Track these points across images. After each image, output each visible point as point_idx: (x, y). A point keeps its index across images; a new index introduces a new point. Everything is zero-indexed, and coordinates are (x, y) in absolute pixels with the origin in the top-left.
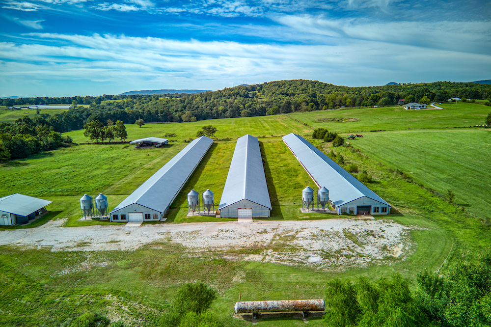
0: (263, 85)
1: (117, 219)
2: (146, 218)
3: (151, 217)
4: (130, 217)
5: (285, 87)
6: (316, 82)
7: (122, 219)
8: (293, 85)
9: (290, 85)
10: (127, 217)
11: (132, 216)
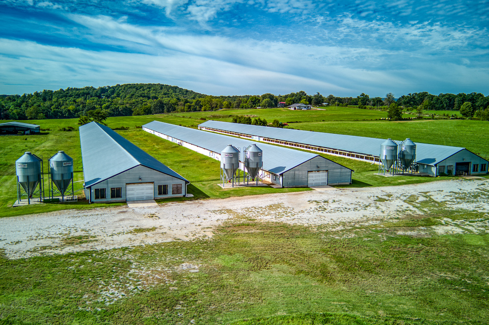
0: (116, 87)
1: (103, 196)
2: (160, 194)
3: (170, 190)
4: (128, 192)
5: (144, 90)
6: (176, 88)
7: (113, 196)
8: (152, 88)
9: (150, 88)
10: (123, 192)
11: (133, 190)
